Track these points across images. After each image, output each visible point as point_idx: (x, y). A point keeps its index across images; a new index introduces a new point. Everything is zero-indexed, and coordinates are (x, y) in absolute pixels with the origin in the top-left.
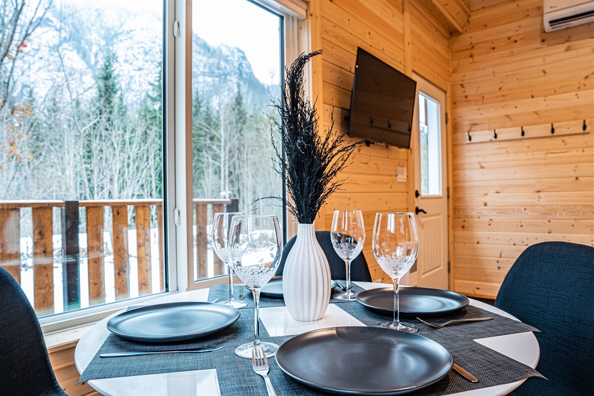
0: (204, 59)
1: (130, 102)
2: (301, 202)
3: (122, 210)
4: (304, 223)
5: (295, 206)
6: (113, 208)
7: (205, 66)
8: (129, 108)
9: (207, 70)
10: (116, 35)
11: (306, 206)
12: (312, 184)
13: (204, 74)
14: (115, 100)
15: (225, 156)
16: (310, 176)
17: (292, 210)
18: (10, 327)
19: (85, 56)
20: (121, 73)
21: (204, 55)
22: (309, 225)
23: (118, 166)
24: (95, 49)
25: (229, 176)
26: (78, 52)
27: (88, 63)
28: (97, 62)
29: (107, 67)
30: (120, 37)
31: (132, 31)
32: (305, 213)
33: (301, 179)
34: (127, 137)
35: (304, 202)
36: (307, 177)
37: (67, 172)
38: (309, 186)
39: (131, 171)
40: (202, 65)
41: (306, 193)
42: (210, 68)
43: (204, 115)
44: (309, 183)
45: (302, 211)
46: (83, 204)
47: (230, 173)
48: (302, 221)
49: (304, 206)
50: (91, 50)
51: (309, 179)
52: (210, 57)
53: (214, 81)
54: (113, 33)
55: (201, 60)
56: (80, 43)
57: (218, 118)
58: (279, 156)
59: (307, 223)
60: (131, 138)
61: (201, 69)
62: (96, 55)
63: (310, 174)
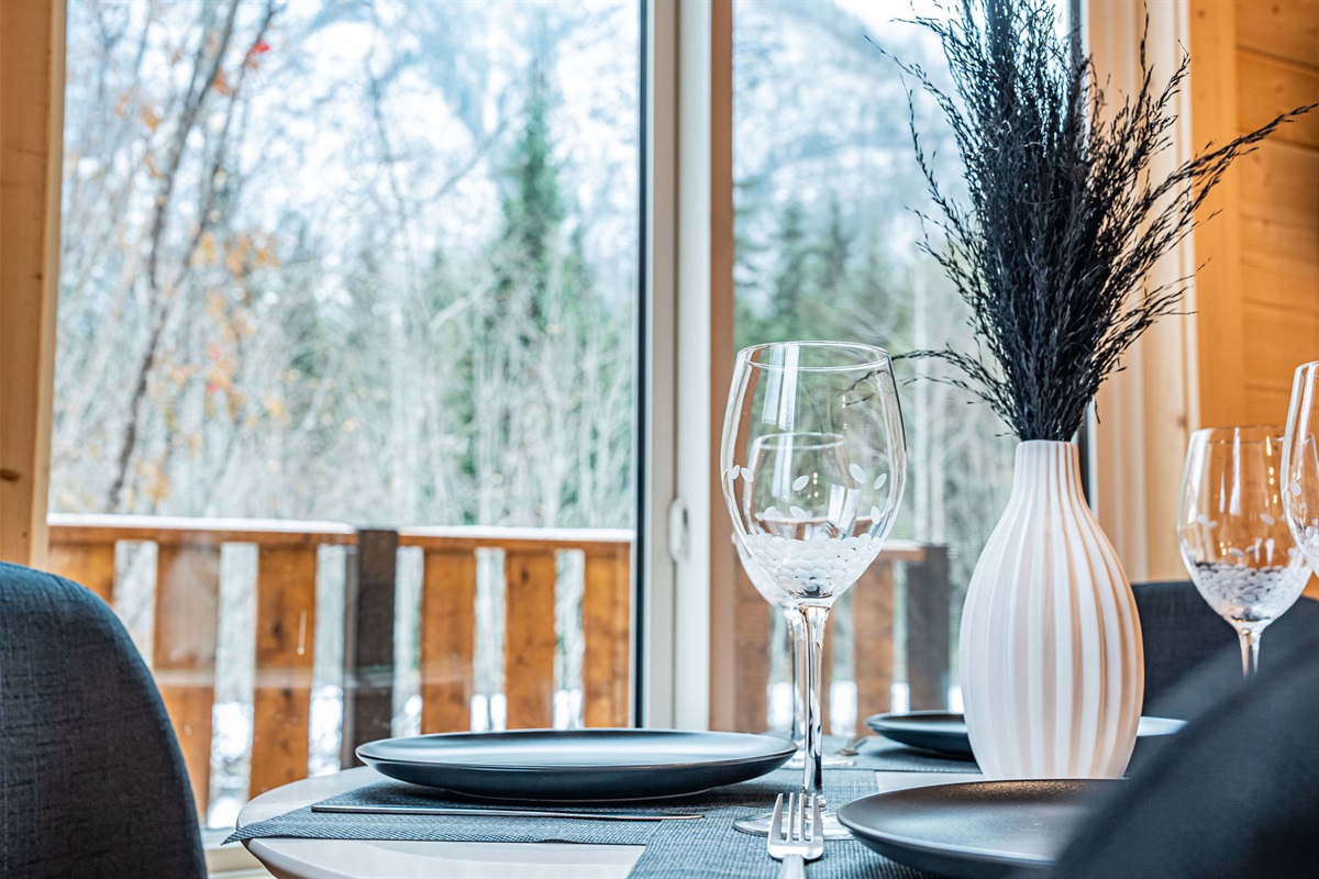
0: (862, 85)
1: (606, 252)
2: (1023, 360)
3: (537, 569)
4: (1034, 437)
5: (1003, 378)
6: (510, 555)
7: (863, 110)
8: (603, 270)
9: (871, 125)
10: (566, 28)
11: (1040, 376)
12: (1059, 295)
13: (860, 140)
14: (558, 242)
15: (930, 425)
16: (1052, 263)
17: (995, 397)
18: (105, 777)
19: (465, 108)
20: (579, 156)
21: (861, 70)
22: (1053, 444)
23: (561, 465)
24: (497, 80)
25: (946, 498)
26: (447, 97)
27: (475, 127)
28: (503, 126)
29: (531, 134)
30: (579, 35)
31: (613, 9)
32: (1036, 400)
33: (1023, 282)
34: (591, 364)
35: (1032, 359)
36: (1042, 268)
37: (397, 483)
38: (1051, 302)
39: (603, 480)
40: (853, 105)
41: (1042, 328)
42: (882, 116)
43: (859, 285)
44: (1051, 289)
45: (1027, 393)
46: (413, 541)
47: (951, 488)
48: (1029, 430)
49: (1031, 374)
50: (483, 84)
51: (1051, 277)
52: (881, 79)
53: (896, 163)
54: (554, 23)
55: (850, 93)
56: (451, 64)
57: (908, 294)
58: (944, 203)
59: (1046, 438)
60: (603, 368)
61: (851, 122)
62: (502, 101)
63: (1052, 256)
